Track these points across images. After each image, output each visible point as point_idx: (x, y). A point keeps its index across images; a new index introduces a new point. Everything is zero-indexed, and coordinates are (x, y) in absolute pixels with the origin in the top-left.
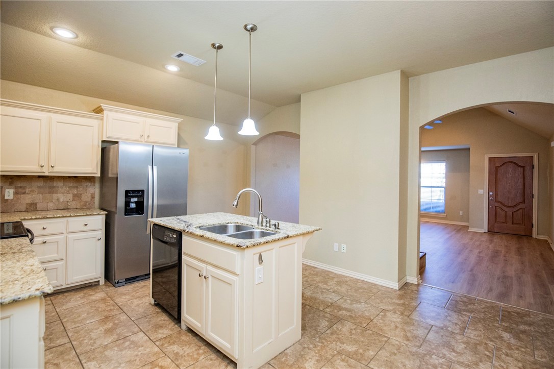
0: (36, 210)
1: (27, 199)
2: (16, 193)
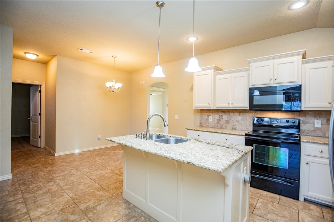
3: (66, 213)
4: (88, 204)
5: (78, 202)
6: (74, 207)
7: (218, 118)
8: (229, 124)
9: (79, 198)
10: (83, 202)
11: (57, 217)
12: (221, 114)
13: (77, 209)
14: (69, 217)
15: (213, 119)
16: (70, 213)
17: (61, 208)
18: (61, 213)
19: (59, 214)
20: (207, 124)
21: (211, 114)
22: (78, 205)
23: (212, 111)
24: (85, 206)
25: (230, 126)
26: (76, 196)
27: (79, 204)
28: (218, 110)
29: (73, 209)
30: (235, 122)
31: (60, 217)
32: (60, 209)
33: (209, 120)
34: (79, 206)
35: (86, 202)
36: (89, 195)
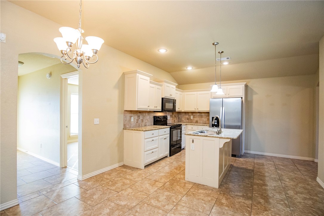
0: (197, 123)
1: (196, 119)
2: (193, 117)
3: (264, 206)
4: (243, 201)
5: (249, 207)
6: (255, 206)
7: (137, 119)
8: (143, 122)
9: (244, 210)
10: (245, 205)
11: (272, 208)
12: (139, 114)
13: (254, 203)
14: (264, 202)
15: (134, 119)
16: (261, 205)
17: (265, 212)
18: (267, 209)
19: (270, 209)
20: (130, 125)
21: (133, 115)
22: (251, 206)
23: (133, 112)
24: (247, 201)
25: (143, 124)
26: (245, 213)
27: (249, 206)
28: (137, 111)
29: (257, 205)
30: (146, 120)
31: (270, 207)
32: (267, 212)
33: (131, 120)
34: (251, 204)
35: (243, 203)
36: (234, 206)
